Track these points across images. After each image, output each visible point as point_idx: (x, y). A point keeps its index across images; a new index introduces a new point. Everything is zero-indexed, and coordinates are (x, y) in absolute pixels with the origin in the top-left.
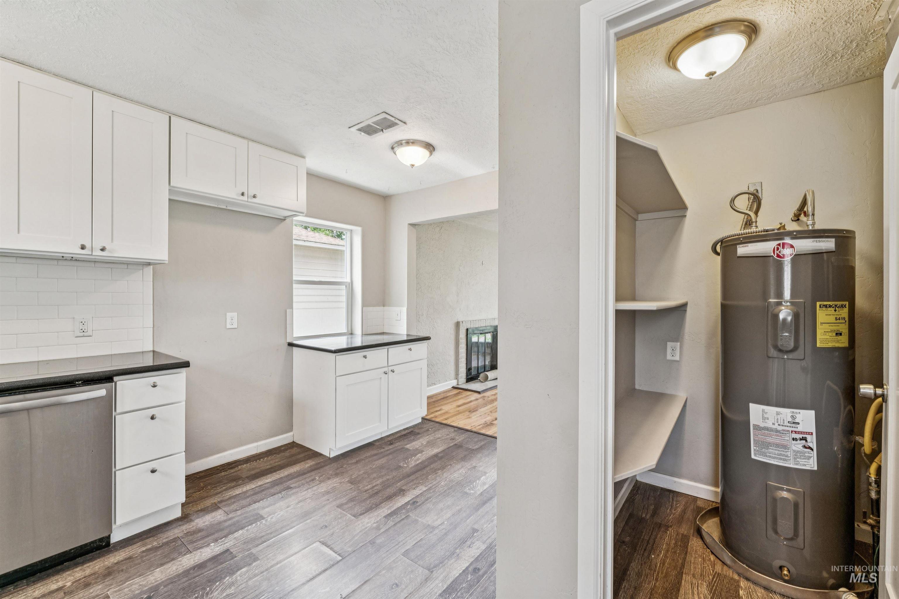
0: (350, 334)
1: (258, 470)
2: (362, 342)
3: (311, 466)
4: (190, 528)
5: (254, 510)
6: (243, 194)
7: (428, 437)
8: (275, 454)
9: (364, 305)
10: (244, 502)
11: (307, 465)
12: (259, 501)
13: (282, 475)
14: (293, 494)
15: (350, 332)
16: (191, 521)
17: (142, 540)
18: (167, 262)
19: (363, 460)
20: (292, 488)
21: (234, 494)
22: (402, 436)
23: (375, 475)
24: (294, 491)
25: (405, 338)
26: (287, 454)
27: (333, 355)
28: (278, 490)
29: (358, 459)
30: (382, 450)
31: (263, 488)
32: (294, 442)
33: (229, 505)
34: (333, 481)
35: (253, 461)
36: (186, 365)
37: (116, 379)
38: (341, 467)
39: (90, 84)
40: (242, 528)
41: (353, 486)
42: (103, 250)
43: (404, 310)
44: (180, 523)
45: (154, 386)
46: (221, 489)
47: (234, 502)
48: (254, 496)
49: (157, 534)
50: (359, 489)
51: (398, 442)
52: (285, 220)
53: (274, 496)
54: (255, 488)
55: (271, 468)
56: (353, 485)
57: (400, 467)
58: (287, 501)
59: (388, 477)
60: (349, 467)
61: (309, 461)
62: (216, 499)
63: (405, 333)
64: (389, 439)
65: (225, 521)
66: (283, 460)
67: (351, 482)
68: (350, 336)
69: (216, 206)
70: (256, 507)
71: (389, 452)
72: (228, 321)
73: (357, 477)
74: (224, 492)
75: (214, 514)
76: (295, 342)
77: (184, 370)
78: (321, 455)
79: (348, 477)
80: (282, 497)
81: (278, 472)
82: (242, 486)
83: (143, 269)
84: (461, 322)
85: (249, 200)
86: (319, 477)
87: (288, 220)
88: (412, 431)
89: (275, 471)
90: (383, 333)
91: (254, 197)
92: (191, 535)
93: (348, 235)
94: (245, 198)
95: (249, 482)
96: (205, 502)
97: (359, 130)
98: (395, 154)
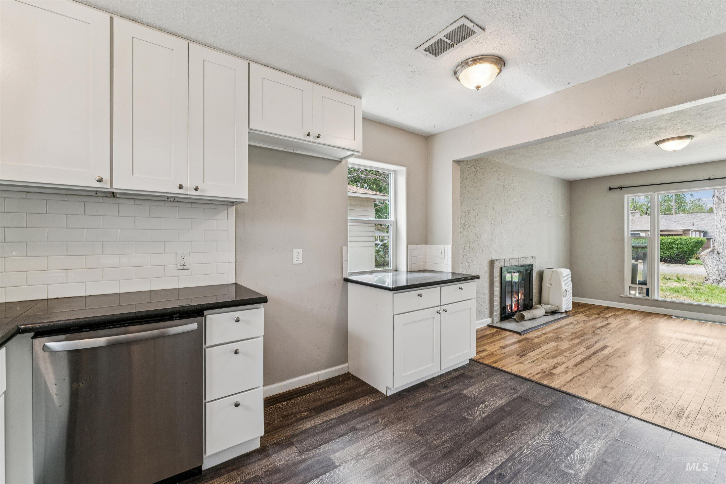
0: (395, 271)
1: (321, 402)
3: (370, 404)
4: (268, 466)
5: (325, 452)
6: (309, 135)
7: (483, 383)
8: (335, 384)
9: (408, 243)
10: (314, 440)
11: (367, 403)
12: (328, 442)
13: (345, 412)
14: (360, 437)
15: (395, 269)
16: (269, 456)
17: (228, 472)
18: (247, 201)
19: (422, 403)
20: (356, 429)
21: (304, 428)
22: (455, 378)
23: (440, 426)
24: (360, 434)
25: (450, 277)
26: (345, 386)
27: (391, 293)
28: (345, 429)
29: (416, 402)
30: (439, 394)
31: (330, 425)
32: (349, 373)
33: (301, 441)
34: (397, 428)
35: (316, 391)
36: (263, 300)
37: (206, 312)
38: (402, 410)
39: (186, 35)
41: (420, 438)
42: (196, 189)
43: (449, 248)
44: (259, 457)
45: (238, 321)
46: (292, 420)
47: (305, 439)
48: (323, 434)
49: (240, 467)
50: (428, 444)
51: (452, 385)
52: (340, 162)
53: (342, 437)
54: (322, 423)
55: (334, 401)
56: (420, 435)
57: (465, 418)
58: (355, 446)
59: (456, 431)
60: (409, 411)
61: (367, 397)
62: (289, 431)
63: (451, 271)
64: (442, 380)
65: (300, 462)
66: (343, 392)
67: (417, 431)
68: (395, 273)
69: (285, 150)
70: (327, 449)
71: (446, 397)
72: (295, 257)
73: (421, 426)
74: (295, 424)
75: (288, 451)
76: (350, 278)
77: (262, 305)
78: (377, 391)
79: (412, 424)
80: (350, 440)
81: (340, 407)
82: (310, 418)
83: (228, 209)
84: (495, 261)
85: (314, 141)
86: (382, 419)
87: (343, 162)
88: (463, 374)
89: (338, 405)
90: (425, 271)
91: (318, 137)
92: (270, 475)
93: (394, 176)
94: (310, 139)
95: (316, 415)
96: (280, 434)
97: (426, 50)
98: (458, 79)
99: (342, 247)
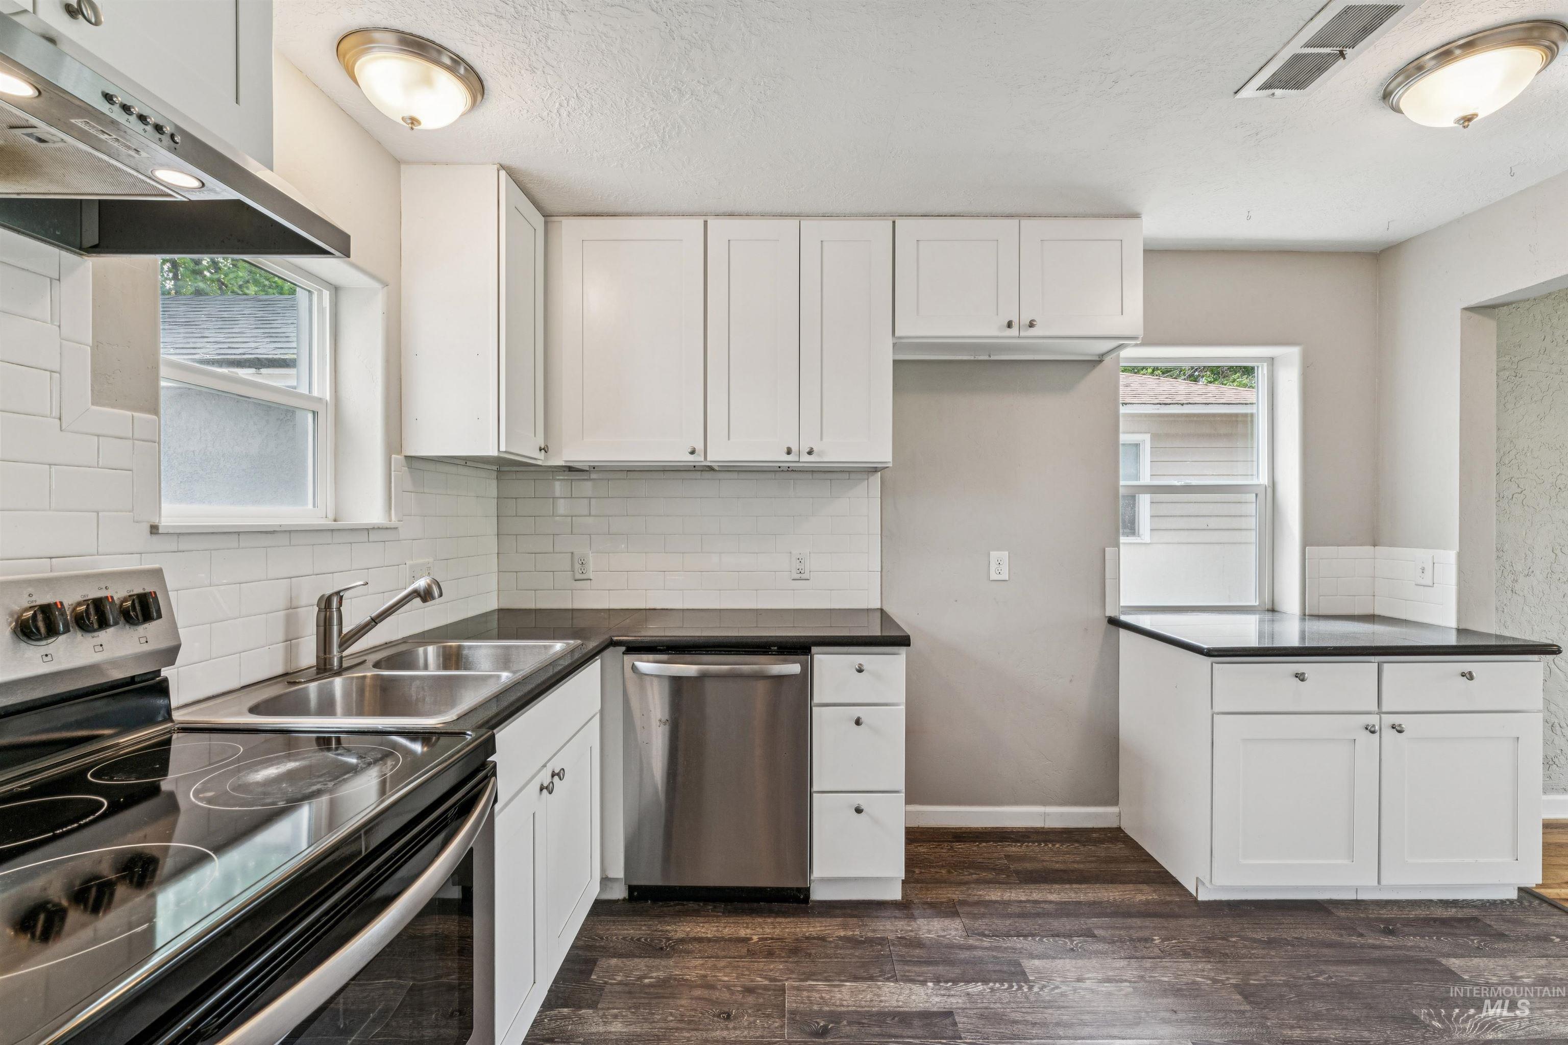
0: (1268, 610)
1: (1038, 866)
2: (1303, 637)
3: (1147, 903)
4: (907, 931)
5: (1014, 949)
6: (1010, 325)
7: (1543, 962)
8: (1077, 841)
9: (1307, 541)
10: (1002, 924)
11: (1140, 897)
12: (1025, 936)
13: (1082, 897)
14: (1097, 953)
15: (1268, 605)
16: (912, 917)
17: (844, 916)
18: (890, 465)
19: (1288, 943)
20: (1094, 936)
21: (987, 898)
22: (1435, 920)
23: (1320, 1006)
24: (1100, 946)
25: (1452, 640)
26: (1102, 851)
27: (1208, 661)
28: (1068, 927)
29: (1273, 935)
30: (1354, 939)
31: (1040, 910)
32: (1119, 829)
33: (974, 917)
34: (1195, 968)
35: (1033, 842)
36: (904, 641)
37: (814, 649)
38: (1223, 939)
39: (798, 212)
40: (985, 981)
41: (1248, 1007)
42: (810, 453)
43: (1451, 556)
44: (897, 913)
45: (860, 671)
46: (970, 877)
47: (983, 916)
48: (1020, 920)
49: (864, 916)
50: (1263, 1026)
51: (1415, 935)
52: (1101, 361)
53: (1057, 939)
54: (1025, 902)
55: (1064, 871)
56: (1250, 1003)
57: (1416, 1019)
58: (1080, 963)
59: (1366, 1034)
60: (1245, 947)
61: (1145, 887)
62: (957, 893)
63: (1454, 624)
64: (1385, 913)
65: (961, 947)
66: (1091, 862)
67: (1246, 992)
68: (1268, 616)
69: (972, 358)
70: (1019, 946)
71: (1376, 954)
72: (993, 566)
73: (1263, 986)
74: (973, 886)
75: (947, 922)
76: (1124, 618)
77: (903, 650)
78: (1176, 883)
79: (1238, 974)
80: (1072, 949)
81: (1074, 886)
82: (1004, 886)
83: (868, 479)
85: (1022, 334)
86: (1163, 940)
87: (1106, 361)
88: (1475, 919)
89: (1070, 882)
90: (1371, 618)
91: (1031, 325)
92: (906, 946)
93: (1265, 372)
94: (1014, 332)
95: (1018, 884)
96: (940, 892)
97: (1267, 86)
98: (1397, 109)
99: (1105, 549)
